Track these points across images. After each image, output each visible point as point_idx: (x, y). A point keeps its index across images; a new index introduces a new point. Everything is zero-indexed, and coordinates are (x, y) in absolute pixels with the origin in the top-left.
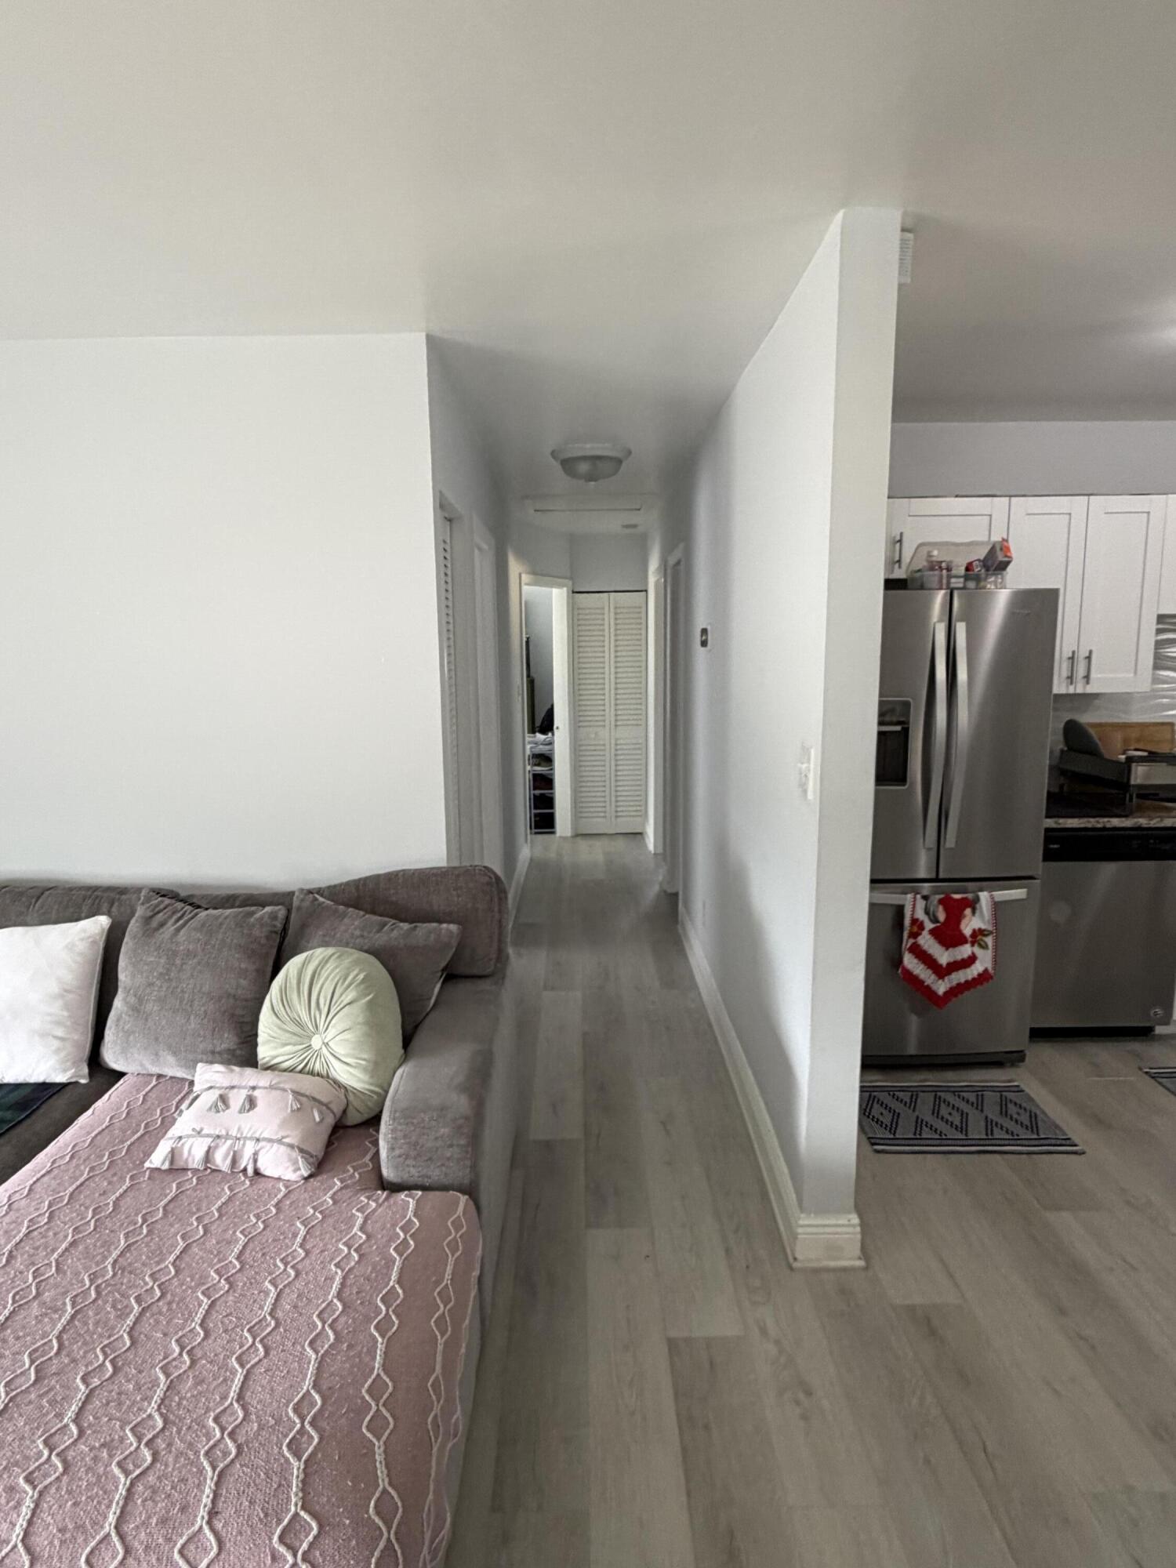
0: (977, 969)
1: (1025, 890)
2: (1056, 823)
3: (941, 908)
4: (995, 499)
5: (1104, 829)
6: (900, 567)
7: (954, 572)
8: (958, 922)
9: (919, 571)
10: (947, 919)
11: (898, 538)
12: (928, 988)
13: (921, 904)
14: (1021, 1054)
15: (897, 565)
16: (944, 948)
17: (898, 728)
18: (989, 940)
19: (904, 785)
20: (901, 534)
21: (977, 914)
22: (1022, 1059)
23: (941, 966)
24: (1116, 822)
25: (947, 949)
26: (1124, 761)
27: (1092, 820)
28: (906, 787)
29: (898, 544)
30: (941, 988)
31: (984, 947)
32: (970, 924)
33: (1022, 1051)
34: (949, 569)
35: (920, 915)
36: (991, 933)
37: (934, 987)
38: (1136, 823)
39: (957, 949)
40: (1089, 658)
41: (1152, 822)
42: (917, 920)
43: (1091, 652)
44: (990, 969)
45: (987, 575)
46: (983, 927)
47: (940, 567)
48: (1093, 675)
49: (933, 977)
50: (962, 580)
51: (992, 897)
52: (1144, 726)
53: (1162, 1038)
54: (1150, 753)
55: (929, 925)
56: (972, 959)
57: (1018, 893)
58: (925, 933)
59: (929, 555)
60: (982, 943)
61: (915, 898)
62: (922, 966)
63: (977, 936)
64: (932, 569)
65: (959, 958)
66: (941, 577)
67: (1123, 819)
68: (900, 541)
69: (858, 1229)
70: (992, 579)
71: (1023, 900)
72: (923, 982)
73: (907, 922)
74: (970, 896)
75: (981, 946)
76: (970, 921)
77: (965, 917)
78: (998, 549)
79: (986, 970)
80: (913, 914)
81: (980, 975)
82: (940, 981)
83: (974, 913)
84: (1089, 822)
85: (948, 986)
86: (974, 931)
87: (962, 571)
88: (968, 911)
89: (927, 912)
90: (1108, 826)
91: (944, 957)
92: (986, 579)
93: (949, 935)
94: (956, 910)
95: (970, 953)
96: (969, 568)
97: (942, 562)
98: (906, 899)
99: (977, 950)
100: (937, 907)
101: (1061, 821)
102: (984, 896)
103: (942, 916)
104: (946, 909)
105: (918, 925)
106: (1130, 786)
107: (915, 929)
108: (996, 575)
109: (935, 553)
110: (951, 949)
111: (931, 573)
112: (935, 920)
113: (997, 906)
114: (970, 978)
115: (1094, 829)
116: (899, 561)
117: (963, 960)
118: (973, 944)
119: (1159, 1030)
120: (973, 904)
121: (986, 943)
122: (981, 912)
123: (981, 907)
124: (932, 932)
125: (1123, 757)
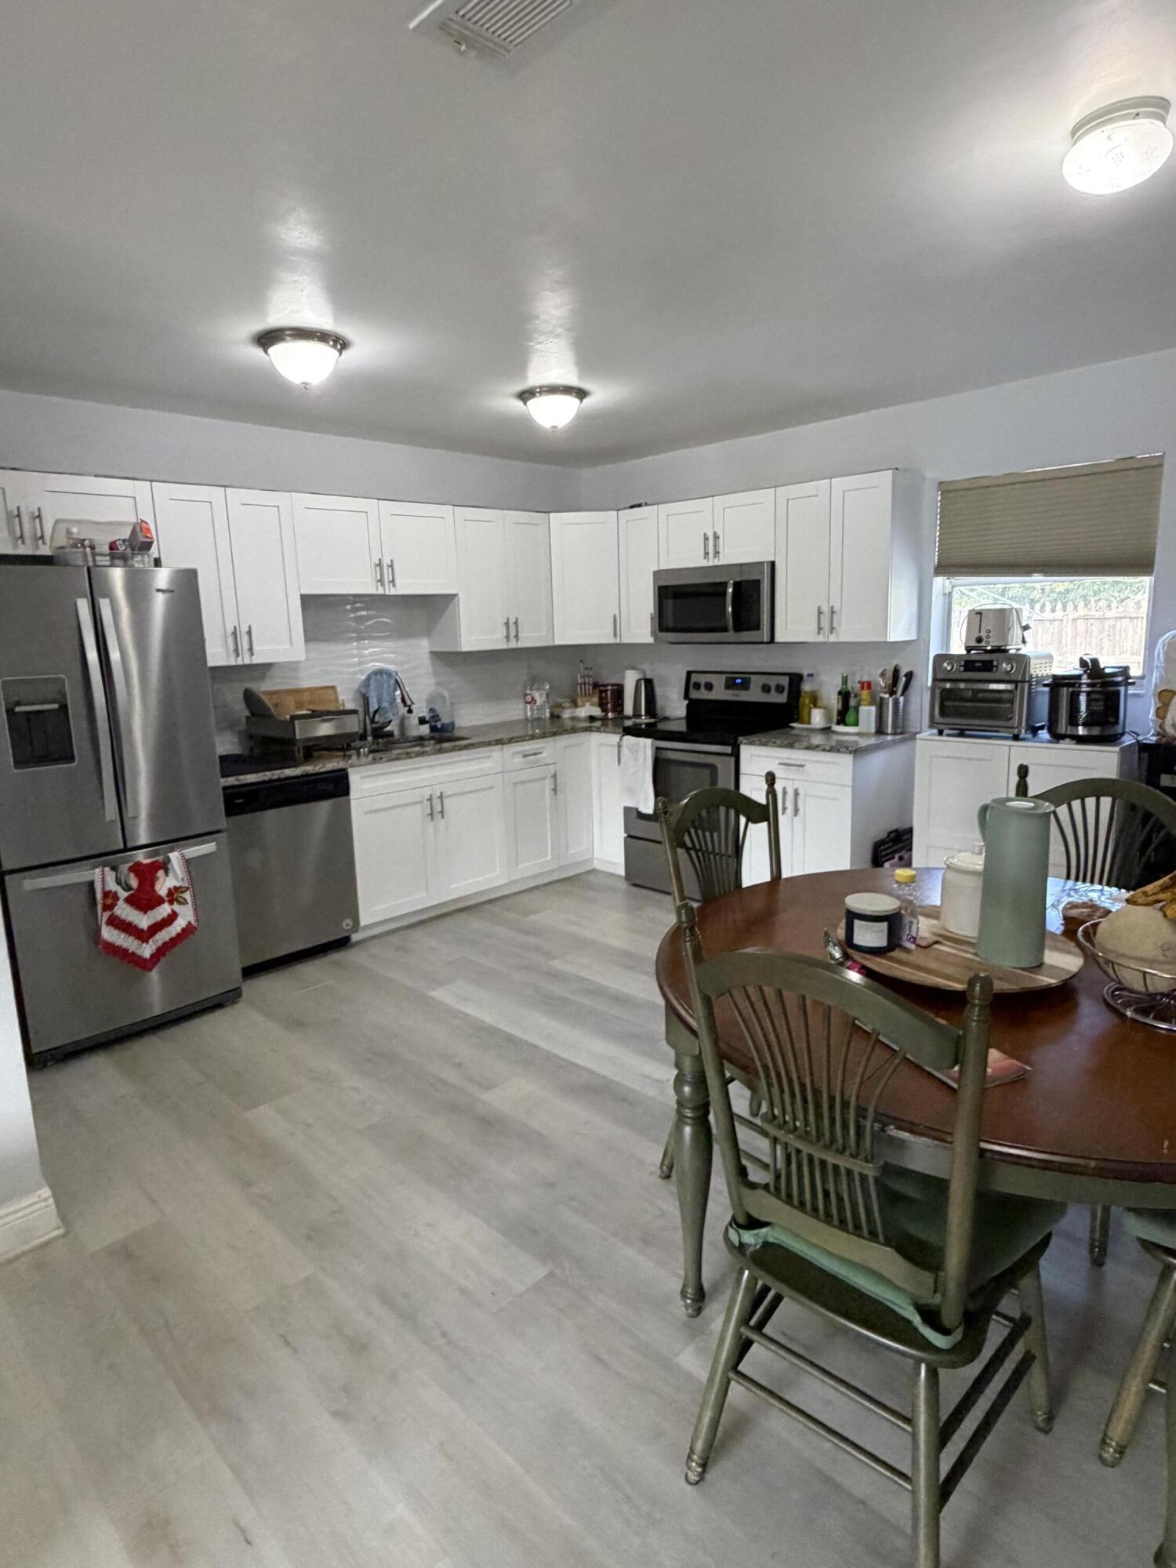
0: (179, 925)
1: (214, 843)
2: (237, 780)
3: (132, 875)
4: (136, 482)
5: (279, 780)
6: (44, 543)
7: (98, 550)
8: (153, 885)
9: (62, 548)
10: (140, 885)
11: (37, 514)
12: (133, 954)
13: (111, 876)
14: (238, 991)
15: (40, 541)
16: (142, 913)
17: (55, 706)
18: (187, 896)
19: (74, 762)
20: (39, 509)
21: (170, 874)
22: (240, 995)
23: (142, 930)
24: (289, 772)
25: (145, 913)
26: (288, 720)
27: (267, 773)
28: (75, 763)
29: (38, 520)
30: (147, 951)
31: (184, 902)
32: (164, 885)
33: (238, 988)
34: (92, 547)
35: (112, 886)
36: (188, 889)
37: (139, 952)
38: (304, 771)
39: (155, 910)
40: (249, 633)
41: (317, 768)
42: (110, 892)
43: (250, 627)
44: (193, 922)
45: (133, 554)
46: (178, 884)
47: (83, 545)
48: (256, 648)
49: (137, 942)
50: (108, 558)
51: (183, 856)
52: (311, 690)
53: (358, 943)
54: (313, 711)
55: (123, 894)
56: (173, 917)
57: (208, 847)
58: (121, 903)
59: (69, 532)
60: (181, 900)
61: (103, 871)
62: (123, 935)
63: (174, 895)
64: (75, 546)
65: (159, 918)
66: (85, 555)
67: (294, 769)
68: (39, 516)
69: (51, 1201)
70: (139, 558)
71: (213, 853)
72: (128, 950)
73: (99, 896)
74: (160, 858)
75: (180, 903)
76: (165, 880)
77: (158, 879)
78: (138, 529)
79: (189, 923)
80: (103, 888)
81: (184, 930)
82: (144, 945)
83: (167, 873)
84: (265, 775)
85: (154, 948)
86: (170, 890)
87: (106, 549)
88: (161, 873)
89: (118, 882)
90: (282, 776)
91: (144, 921)
92: (132, 558)
93: (145, 900)
94: (147, 874)
95: (169, 911)
96: (113, 546)
97: (84, 540)
98: (94, 874)
99: (176, 907)
100: (128, 875)
101: (241, 777)
102: (174, 857)
103: (134, 883)
104: (137, 875)
105: (111, 898)
106: (297, 740)
107: (109, 901)
108: (143, 555)
109: (75, 530)
110: (149, 912)
111: (74, 550)
112: (128, 888)
113: (188, 863)
114: (174, 934)
115: (271, 781)
116: (42, 537)
117: (163, 920)
118: (171, 902)
119: (355, 937)
120: (165, 866)
121: (184, 899)
122: (174, 871)
123: (173, 868)
124: (128, 900)
125: (288, 717)
